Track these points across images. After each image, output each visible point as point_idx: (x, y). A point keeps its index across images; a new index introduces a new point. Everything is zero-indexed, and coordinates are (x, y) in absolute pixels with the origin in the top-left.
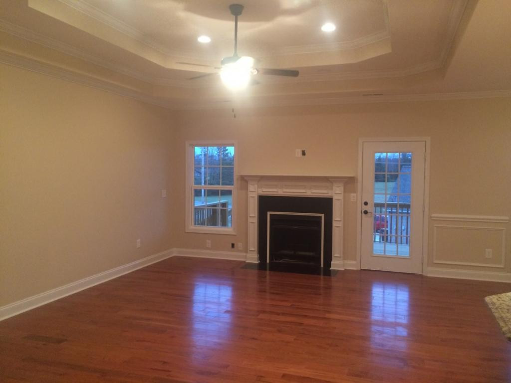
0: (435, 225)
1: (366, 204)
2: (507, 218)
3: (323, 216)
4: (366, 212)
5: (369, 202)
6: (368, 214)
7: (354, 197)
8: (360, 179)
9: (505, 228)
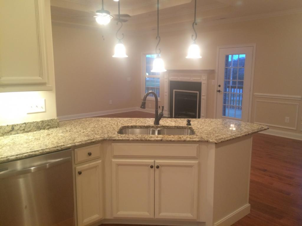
0: (256, 100)
1: (220, 86)
2: (300, 97)
3: (198, 92)
4: (219, 91)
5: (221, 85)
6: (221, 92)
7: (213, 82)
8: (217, 71)
9: (298, 104)
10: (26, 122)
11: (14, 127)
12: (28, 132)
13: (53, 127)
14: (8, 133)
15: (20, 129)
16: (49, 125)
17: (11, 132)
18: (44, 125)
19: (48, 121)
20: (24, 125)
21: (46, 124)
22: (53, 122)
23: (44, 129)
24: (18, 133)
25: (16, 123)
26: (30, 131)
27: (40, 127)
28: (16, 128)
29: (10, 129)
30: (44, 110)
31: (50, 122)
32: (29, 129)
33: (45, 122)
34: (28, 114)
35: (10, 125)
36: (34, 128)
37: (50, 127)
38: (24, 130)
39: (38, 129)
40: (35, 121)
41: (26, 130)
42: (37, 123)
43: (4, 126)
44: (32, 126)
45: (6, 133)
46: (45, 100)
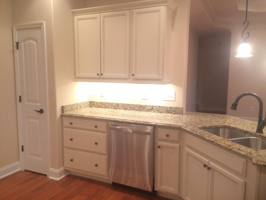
10: (160, 105)
11: (153, 107)
12: (161, 113)
13: (178, 113)
14: (150, 110)
15: (156, 110)
16: (175, 111)
17: (151, 110)
18: (172, 110)
19: (175, 108)
20: (159, 107)
21: (173, 110)
22: (178, 109)
23: (171, 113)
24: (155, 112)
25: (154, 105)
26: (162, 112)
27: (169, 111)
28: (154, 108)
29: (151, 108)
30: (174, 100)
31: (176, 109)
32: (162, 111)
33: (172, 108)
34: (163, 100)
35: (151, 106)
36: (165, 111)
37: (176, 113)
38: (158, 110)
39: (167, 112)
40: (166, 106)
41: (160, 111)
42: (167, 108)
43: (148, 106)
44: (164, 109)
45: (148, 110)
46: (175, 92)
